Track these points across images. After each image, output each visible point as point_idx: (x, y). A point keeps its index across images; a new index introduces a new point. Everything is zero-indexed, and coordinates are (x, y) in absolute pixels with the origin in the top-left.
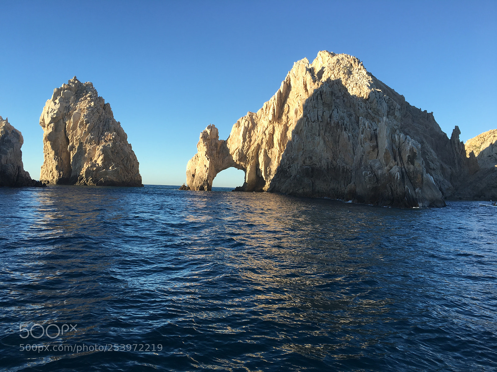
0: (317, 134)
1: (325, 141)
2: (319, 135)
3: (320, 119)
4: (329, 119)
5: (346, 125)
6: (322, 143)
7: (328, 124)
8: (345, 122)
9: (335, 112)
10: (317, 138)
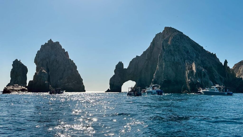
0: (169, 66)
1: (172, 69)
2: (170, 67)
3: (170, 61)
4: (173, 61)
5: (180, 63)
6: (171, 70)
7: (173, 62)
8: (180, 62)
9: (176, 57)
10: (169, 68)
